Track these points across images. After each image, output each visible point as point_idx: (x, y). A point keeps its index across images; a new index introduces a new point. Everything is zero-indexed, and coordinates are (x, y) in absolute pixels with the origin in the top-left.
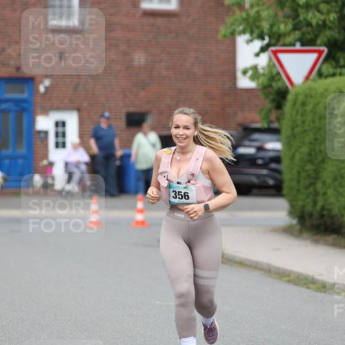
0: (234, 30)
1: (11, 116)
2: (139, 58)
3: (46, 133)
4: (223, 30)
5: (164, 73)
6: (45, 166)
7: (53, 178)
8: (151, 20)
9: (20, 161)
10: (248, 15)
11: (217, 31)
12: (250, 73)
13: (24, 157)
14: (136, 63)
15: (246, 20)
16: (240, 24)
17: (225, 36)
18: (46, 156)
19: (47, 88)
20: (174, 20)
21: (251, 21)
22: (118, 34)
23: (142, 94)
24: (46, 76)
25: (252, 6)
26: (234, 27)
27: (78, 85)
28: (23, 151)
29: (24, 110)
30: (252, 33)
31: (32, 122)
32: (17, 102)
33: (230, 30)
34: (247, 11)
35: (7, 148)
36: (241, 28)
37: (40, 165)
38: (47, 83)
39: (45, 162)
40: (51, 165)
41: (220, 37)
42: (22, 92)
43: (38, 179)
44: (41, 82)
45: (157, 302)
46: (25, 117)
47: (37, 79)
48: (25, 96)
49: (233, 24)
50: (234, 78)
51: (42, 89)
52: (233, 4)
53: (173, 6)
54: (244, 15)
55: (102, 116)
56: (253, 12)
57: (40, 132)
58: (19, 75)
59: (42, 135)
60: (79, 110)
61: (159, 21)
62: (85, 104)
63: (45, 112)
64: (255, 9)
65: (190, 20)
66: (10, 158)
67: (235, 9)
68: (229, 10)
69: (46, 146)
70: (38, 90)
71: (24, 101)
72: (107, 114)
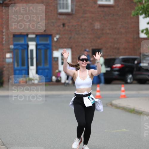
0: (138, 13)
1: (42, 51)
2: (97, 25)
3: (57, 58)
4: (133, 13)
5: (108, 32)
6: (57, 72)
7: (61, 78)
8: (102, 9)
9: (47, 71)
10: (144, 6)
11: (131, 13)
12: (145, 31)
13: (48, 69)
14: (96, 28)
15: (143, 9)
16: (141, 10)
17: (134, 15)
18: (57, 68)
19: (57, 39)
20: (112, 9)
21: (145, 9)
22: (88, 15)
23: (99, 41)
24: (57, 34)
25: (145, 2)
26: (138, 12)
27: (71, 37)
28: (47, 66)
29: (48, 48)
30: (146, 14)
31: (52, 54)
32: (45, 45)
33: (136, 13)
34: (143, 4)
35: (41, 65)
36: (141, 12)
37: (55, 72)
38: (58, 37)
39: (57, 71)
40: (60, 72)
41: (132, 16)
42: (47, 41)
43: (54, 78)
44: (55, 36)
45: (106, 131)
46: (48, 51)
47: (53, 35)
48: (48, 42)
49: (138, 10)
50: (138, 34)
51: (55, 39)
52: (137, 2)
53: (111, 2)
54: (142, 6)
55: (85, 50)
56: (145, 5)
57: (55, 58)
58: (45, 33)
59: (56, 59)
60: (71, 48)
61: (106, 9)
62: (74, 46)
63: (57, 49)
64: (147, 4)
65: (119, 9)
66: (42, 69)
67: (138, 4)
68: (136, 4)
69: (58, 64)
70: (54, 40)
71: (48, 45)
72: (87, 50)
